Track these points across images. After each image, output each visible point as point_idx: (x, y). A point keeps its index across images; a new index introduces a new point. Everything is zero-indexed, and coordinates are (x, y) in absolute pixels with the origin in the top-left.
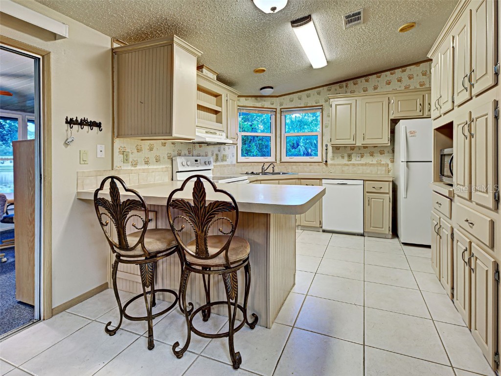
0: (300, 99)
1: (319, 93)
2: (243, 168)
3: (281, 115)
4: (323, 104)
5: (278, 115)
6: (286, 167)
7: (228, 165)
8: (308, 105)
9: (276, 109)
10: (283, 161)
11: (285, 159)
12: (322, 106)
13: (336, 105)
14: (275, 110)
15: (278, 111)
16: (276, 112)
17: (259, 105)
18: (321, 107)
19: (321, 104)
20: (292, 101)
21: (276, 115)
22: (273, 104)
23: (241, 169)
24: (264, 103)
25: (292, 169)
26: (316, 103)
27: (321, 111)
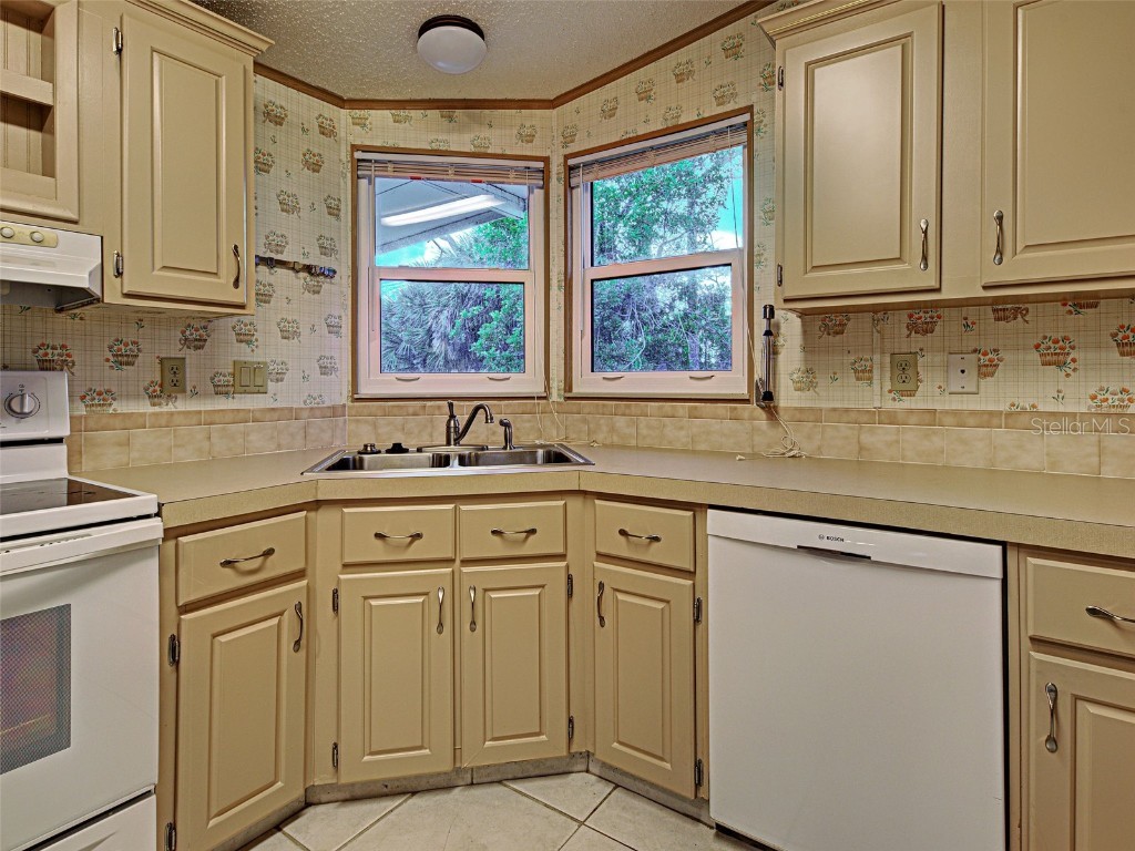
0: (645, 96)
1: (733, 51)
2: (382, 421)
3: (569, 188)
4: (754, 98)
5: (556, 187)
6: (585, 421)
7: (292, 413)
8: (683, 120)
9: (546, 160)
10: (577, 390)
11: (588, 382)
12: (749, 109)
13: (810, 68)
14: (540, 165)
15: (556, 168)
16: (545, 174)
17: (461, 141)
18: (746, 117)
19: (742, 103)
20: (609, 113)
21: (546, 187)
22: (530, 139)
23: (375, 426)
24: (486, 133)
25: (612, 429)
26: (720, 101)
27: (744, 137)
